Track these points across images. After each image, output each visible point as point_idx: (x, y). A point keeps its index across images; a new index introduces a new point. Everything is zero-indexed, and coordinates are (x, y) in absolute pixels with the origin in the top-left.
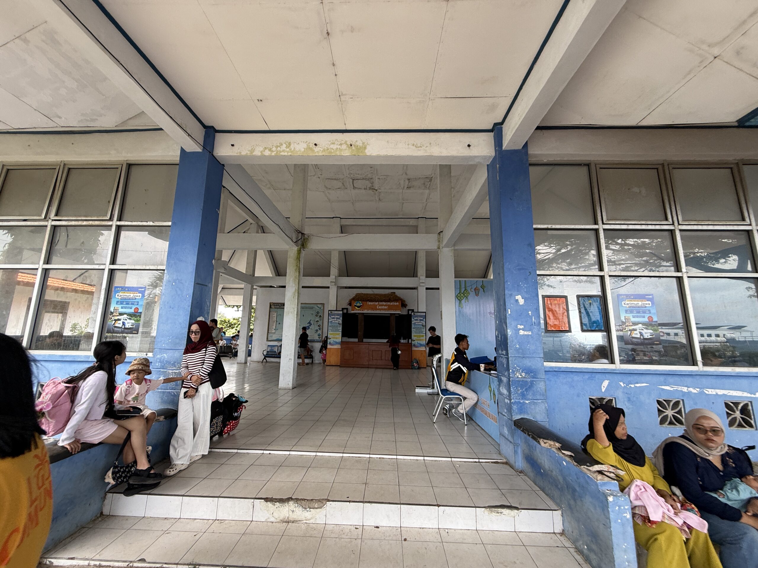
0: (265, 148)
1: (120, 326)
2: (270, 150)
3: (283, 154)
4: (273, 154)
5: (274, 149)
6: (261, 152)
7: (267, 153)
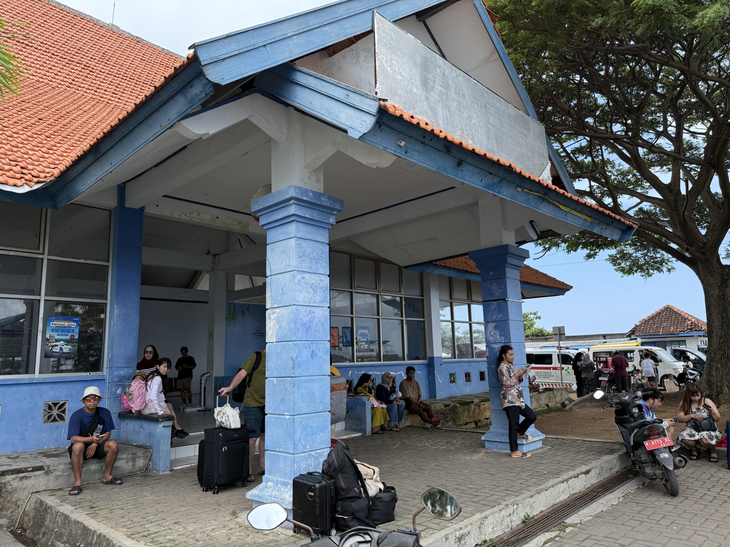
0: (182, 213)
1: (58, 351)
2: (186, 215)
3: (195, 220)
4: (188, 219)
5: (188, 215)
6: (179, 215)
7: (183, 217)
